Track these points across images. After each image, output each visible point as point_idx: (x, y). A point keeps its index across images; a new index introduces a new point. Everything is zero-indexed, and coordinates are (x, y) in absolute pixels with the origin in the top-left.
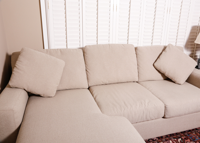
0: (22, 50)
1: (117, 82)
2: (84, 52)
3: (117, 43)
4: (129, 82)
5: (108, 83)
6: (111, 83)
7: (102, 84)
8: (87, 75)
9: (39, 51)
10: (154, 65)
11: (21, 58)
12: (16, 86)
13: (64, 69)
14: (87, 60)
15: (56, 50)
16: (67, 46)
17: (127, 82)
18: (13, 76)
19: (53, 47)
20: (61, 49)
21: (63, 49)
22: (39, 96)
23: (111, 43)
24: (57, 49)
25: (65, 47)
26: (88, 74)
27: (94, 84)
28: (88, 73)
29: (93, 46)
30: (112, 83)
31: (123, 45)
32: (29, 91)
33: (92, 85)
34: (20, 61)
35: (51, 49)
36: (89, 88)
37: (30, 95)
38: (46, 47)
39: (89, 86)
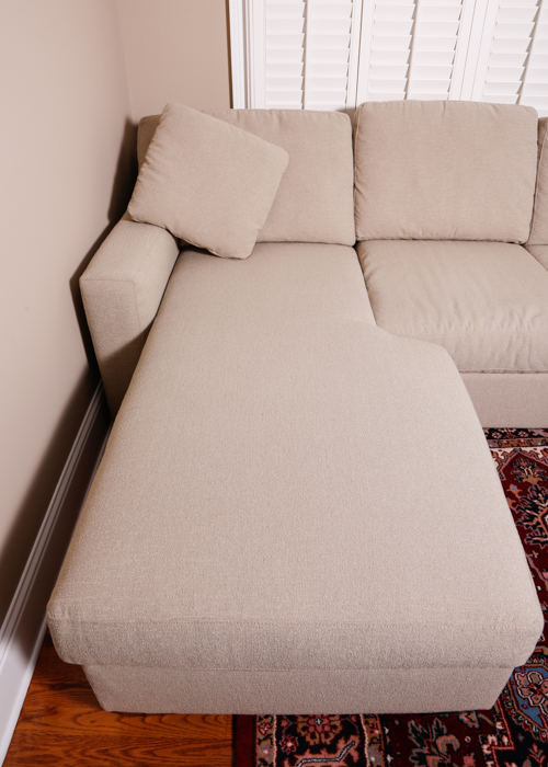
0: (166, 109)
1: (452, 236)
2: (354, 126)
3: (477, 98)
4: (495, 241)
5: (420, 234)
6: (430, 236)
7: (402, 235)
8: (356, 202)
9: (214, 115)
11: (161, 136)
12: (146, 219)
13: (285, 176)
14: (361, 154)
15: (266, 115)
16: (303, 101)
17: (489, 241)
18: (138, 187)
19: (259, 103)
20: (280, 111)
21: (287, 111)
22: (205, 251)
23: (454, 97)
24: (271, 111)
25: (298, 105)
26: (360, 199)
27: (375, 235)
28: (358, 195)
29: (386, 104)
30: (435, 237)
31: (494, 106)
32: (179, 234)
33: (369, 236)
34: (158, 145)
35: (251, 111)
36: (356, 246)
37: (184, 246)
38: (239, 103)
39: (359, 239)
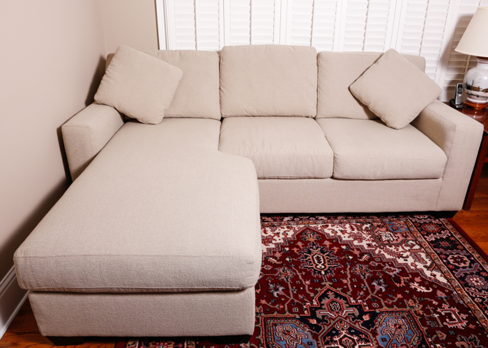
0: (118, 49)
1: (274, 114)
2: (220, 57)
3: (289, 43)
4: (298, 116)
5: (256, 113)
6: (262, 114)
7: (246, 114)
8: (220, 97)
9: (145, 53)
10: (349, 89)
11: (114, 61)
12: (104, 102)
14: (222, 72)
15: (173, 53)
16: (196, 46)
17: (295, 116)
18: (101, 86)
19: (173, 47)
20: (181, 51)
21: (185, 51)
23: (276, 43)
24: (176, 51)
25: (193, 48)
26: (222, 95)
27: (231, 114)
28: (221, 93)
29: (236, 47)
30: (264, 114)
31: (293, 47)
32: (121, 110)
33: (228, 114)
34: (112, 65)
35: (168, 51)
36: (222, 120)
37: (126, 119)
38: (162, 47)
39: (223, 116)
